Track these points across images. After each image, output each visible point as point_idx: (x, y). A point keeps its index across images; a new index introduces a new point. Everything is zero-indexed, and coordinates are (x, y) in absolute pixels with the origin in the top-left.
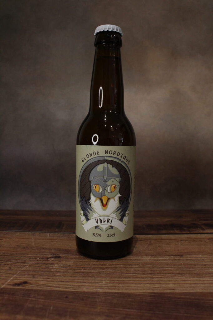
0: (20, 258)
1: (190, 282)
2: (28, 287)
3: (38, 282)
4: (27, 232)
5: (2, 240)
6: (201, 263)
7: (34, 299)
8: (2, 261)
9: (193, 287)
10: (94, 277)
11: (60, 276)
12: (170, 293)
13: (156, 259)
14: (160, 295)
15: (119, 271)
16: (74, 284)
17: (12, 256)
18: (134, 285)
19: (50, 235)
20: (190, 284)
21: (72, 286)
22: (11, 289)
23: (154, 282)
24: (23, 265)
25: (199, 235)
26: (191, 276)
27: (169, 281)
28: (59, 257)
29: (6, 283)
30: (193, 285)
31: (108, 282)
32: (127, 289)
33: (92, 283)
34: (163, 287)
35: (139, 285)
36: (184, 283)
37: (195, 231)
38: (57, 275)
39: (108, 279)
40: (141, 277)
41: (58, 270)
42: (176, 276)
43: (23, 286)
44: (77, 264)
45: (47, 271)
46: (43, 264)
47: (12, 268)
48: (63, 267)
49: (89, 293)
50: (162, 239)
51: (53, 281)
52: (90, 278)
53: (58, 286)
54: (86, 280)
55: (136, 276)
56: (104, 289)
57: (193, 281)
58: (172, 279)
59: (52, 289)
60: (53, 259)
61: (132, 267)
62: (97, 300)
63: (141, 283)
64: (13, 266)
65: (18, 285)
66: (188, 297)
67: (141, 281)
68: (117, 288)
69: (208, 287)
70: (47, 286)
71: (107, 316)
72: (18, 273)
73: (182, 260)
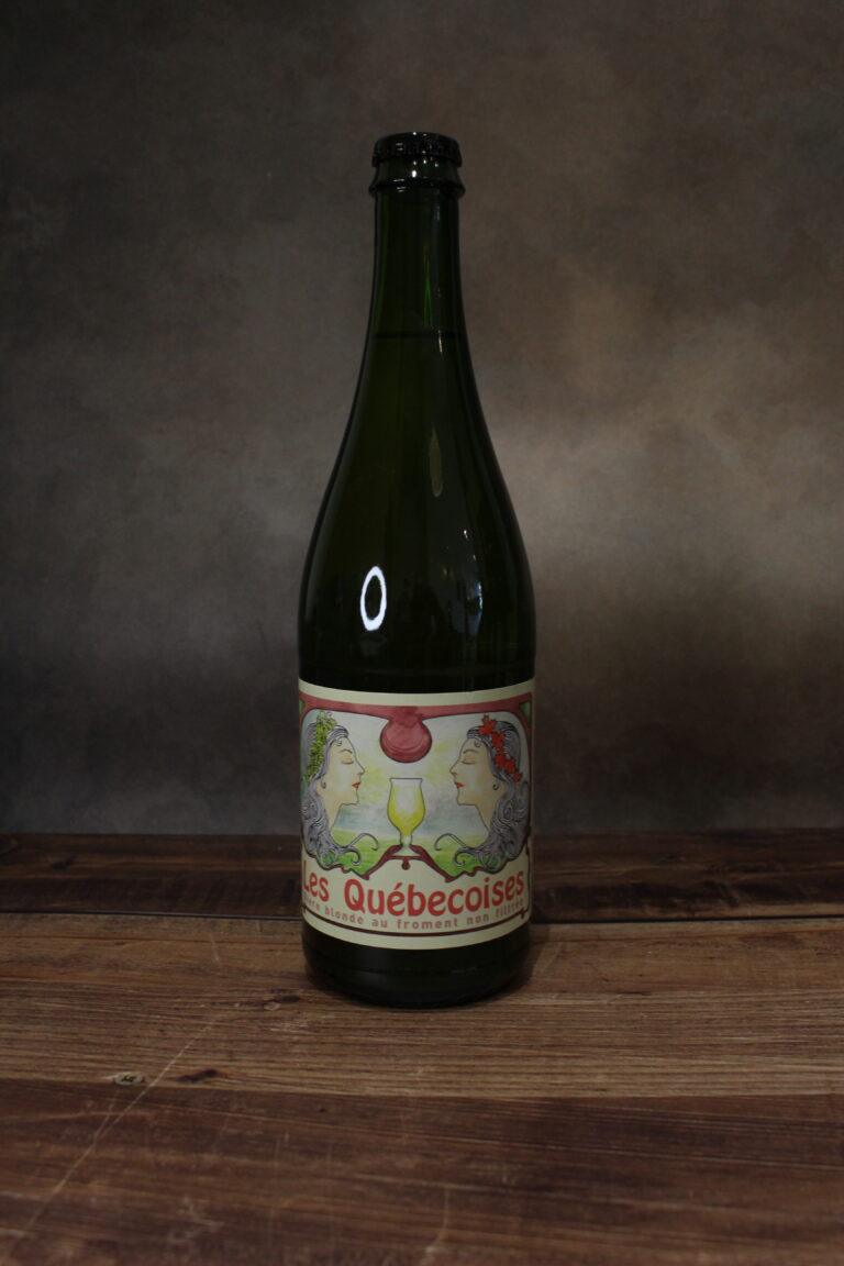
0: (186, 1003)
1: (653, 1070)
2: (219, 1084)
3: (243, 1071)
4: (194, 919)
5: (124, 947)
6: (698, 1016)
7: (240, 1115)
8: (136, 1012)
9: (660, 1083)
10: (395, 1056)
11: (303, 1054)
12: (593, 1100)
13: (570, 1002)
14: (565, 1106)
15: (464, 1041)
16: (340, 1076)
17: (160, 997)
18: (500, 1078)
19: (261, 925)
20: (652, 1074)
21: (335, 1083)
22: (176, 1090)
23: (554, 1070)
24: (199, 1025)
25: (716, 923)
26: (660, 1053)
27: (597, 1067)
28: (295, 999)
29: (161, 1075)
30: (658, 1080)
31: (432, 1069)
32: (481, 1089)
33: (387, 1072)
34: (577, 1083)
35: (514, 1079)
36: (635, 1074)
37: (707, 910)
38: (295, 1051)
39: (432, 1061)
40: (523, 1057)
41: (296, 1038)
42: (617, 1052)
43: (207, 1083)
44: (346, 1019)
45: (265, 1041)
46: (251, 1019)
47: (170, 1034)
48: (309, 1030)
49: (381, 1099)
50: (599, 940)
51: (284, 1069)
52: (383, 1060)
53: (298, 1080)
54: (373, 1065)
55: (509, 1052)
56: (419, 1089)
57: (663, 1067)
58: (607, 1063)
59: (285, 1091)
60: (277, 1006)
61: (502, 1026)
62: (401, 1117)
63: (521, 1073)
64: (169, 1027)
65: (194, 1078)
66: (638, 1109)
67: (522, 1066)
68: (454, 1086)
69: (698, 1083)
70: (270, 1082)
71: (426, 1155)
72: (187, 1047)
73: (645, 1005)
